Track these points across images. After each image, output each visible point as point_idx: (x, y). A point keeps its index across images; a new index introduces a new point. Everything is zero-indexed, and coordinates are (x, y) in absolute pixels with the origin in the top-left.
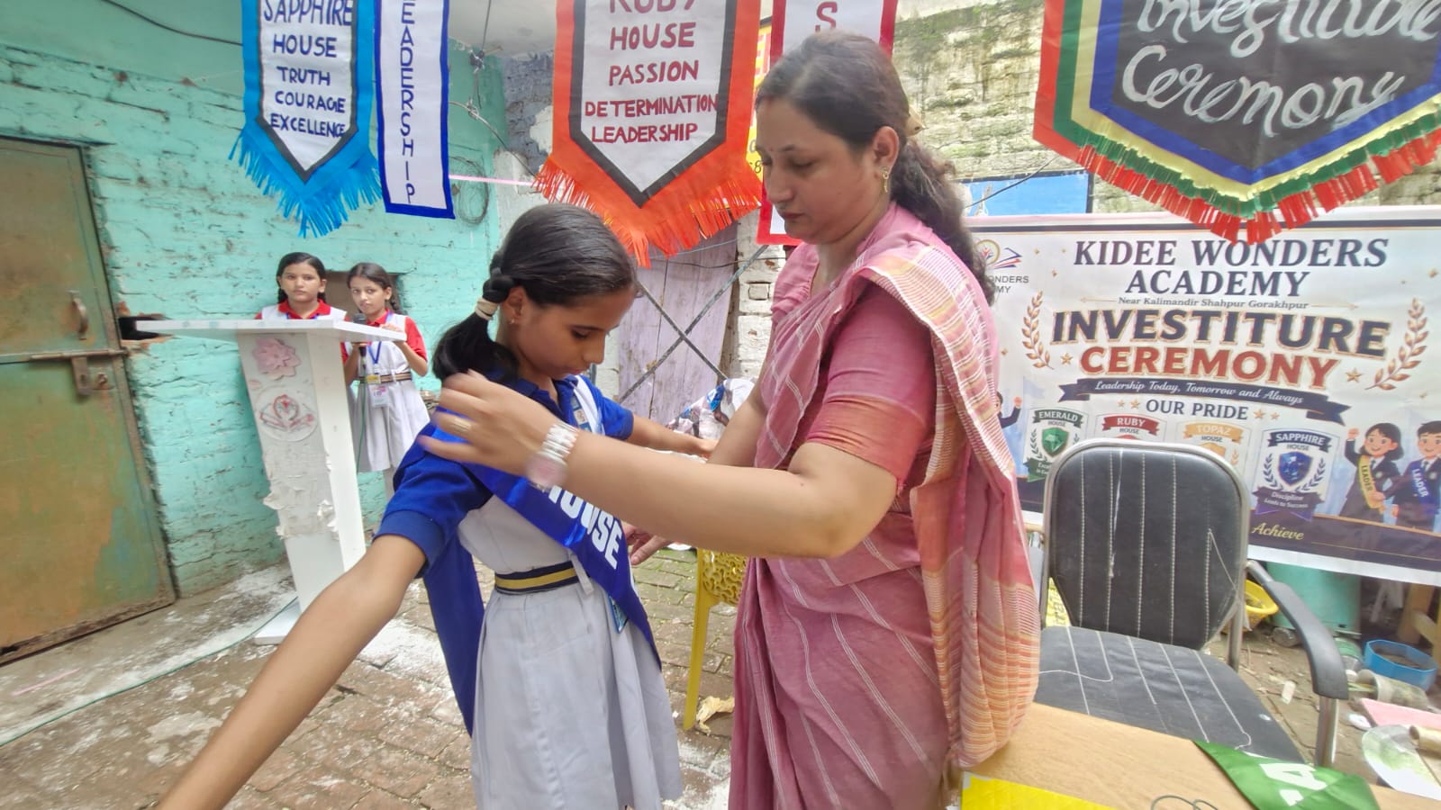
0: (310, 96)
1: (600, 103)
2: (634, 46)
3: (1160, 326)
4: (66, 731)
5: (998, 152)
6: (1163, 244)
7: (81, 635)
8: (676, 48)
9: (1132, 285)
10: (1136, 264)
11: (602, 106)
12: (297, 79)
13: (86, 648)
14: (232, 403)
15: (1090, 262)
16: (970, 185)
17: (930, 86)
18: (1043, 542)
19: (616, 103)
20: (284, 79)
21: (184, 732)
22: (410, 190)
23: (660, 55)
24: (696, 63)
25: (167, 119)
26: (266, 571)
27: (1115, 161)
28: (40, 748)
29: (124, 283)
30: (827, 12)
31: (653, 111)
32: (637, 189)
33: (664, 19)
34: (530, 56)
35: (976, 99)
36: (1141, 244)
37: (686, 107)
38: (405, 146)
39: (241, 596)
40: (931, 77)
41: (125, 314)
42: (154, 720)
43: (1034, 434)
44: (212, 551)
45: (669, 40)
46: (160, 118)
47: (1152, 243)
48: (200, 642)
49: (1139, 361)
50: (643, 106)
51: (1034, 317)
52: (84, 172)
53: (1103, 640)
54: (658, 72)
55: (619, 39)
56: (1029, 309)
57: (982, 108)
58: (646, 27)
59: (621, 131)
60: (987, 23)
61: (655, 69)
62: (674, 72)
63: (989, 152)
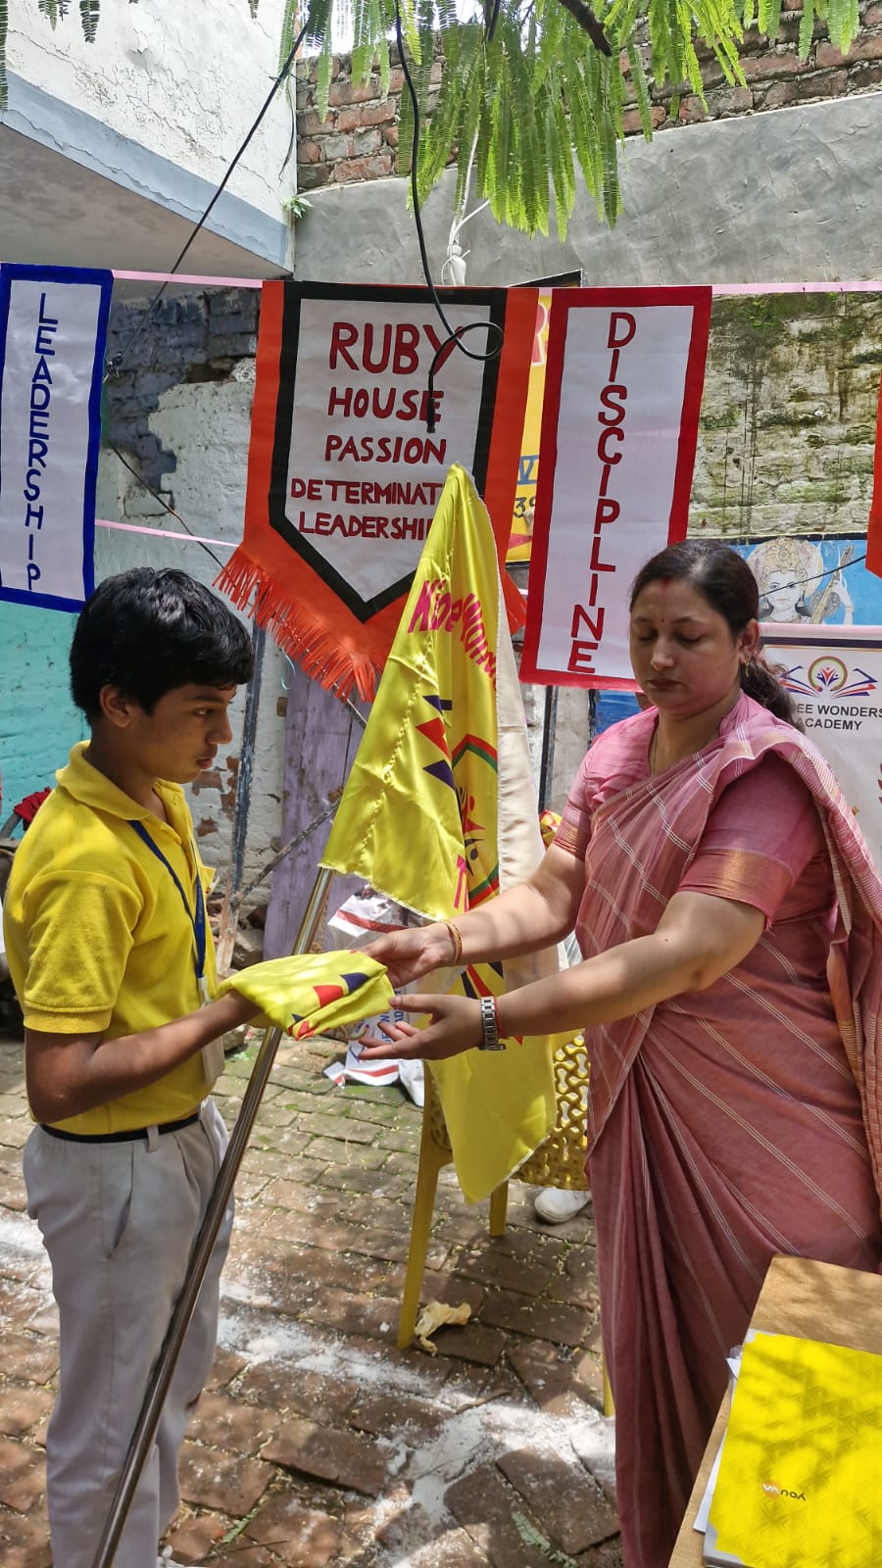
1: (311, 482)
2: (360, 413)
8: (417, 420)
11: (315, 486)
16: (820, 544)
17: (763, 393)
19: (335, 484)
22: (33, 573)
23: (394, 427)
24: (443, 443)
30: (613, 397)
31: (383, 499)
32: (361, 599)
33: (403, 384)
34: (152, 303)
35: (829, 417)
37: (428, 498)
38: (30, 513)
40: (766, 381)
45: (407, 410)
50: (370, 490)
54: (392, 451)
55: (340, 402)
57: (838, 431)
58: (377, 391)
59: (339, 521)
60: (846, 312)
61: (387, 444)
62: (413, 452)
63: (848, 496)
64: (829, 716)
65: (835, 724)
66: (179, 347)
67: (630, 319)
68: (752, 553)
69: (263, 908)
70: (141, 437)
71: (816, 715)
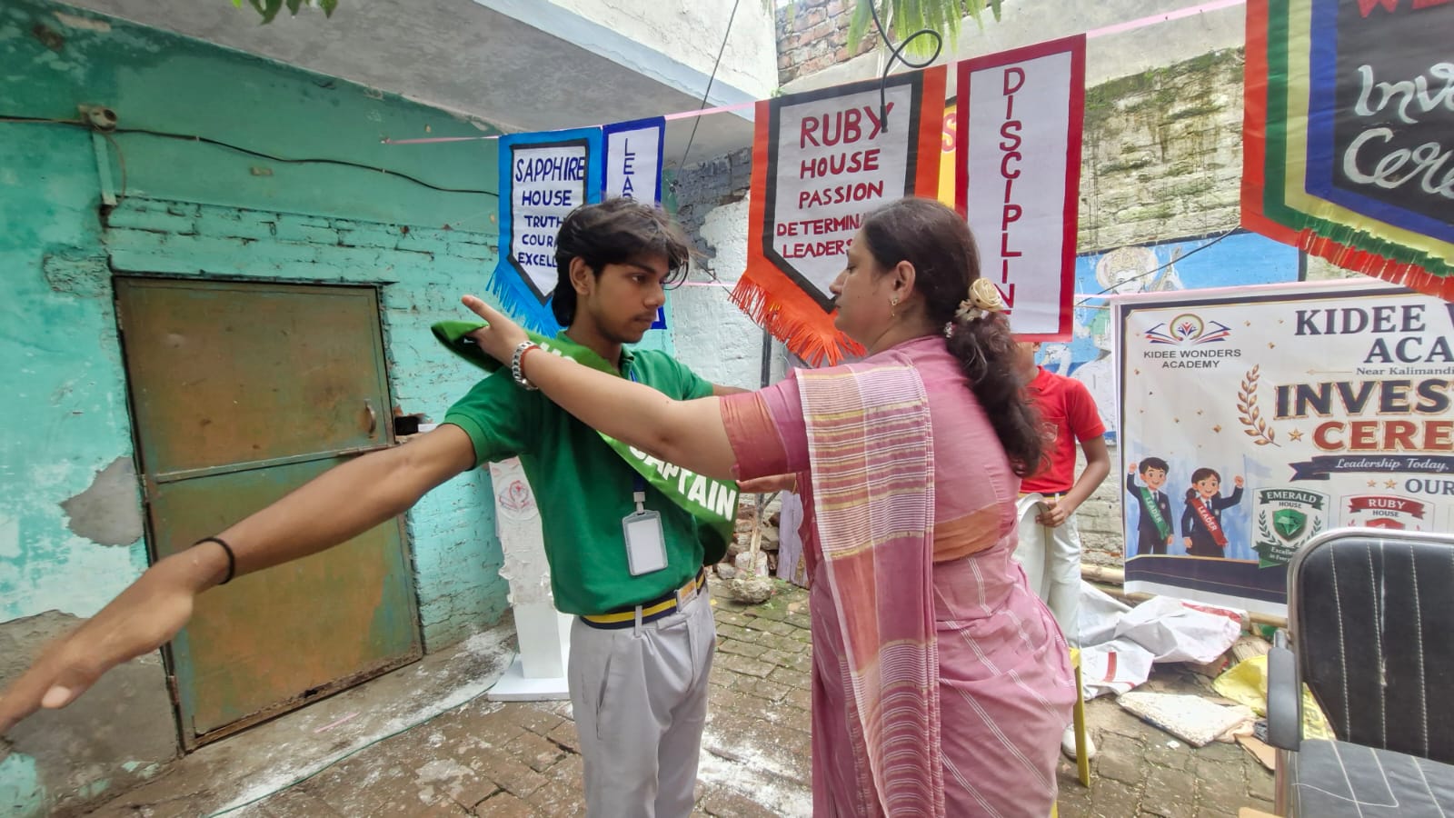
0: (549, 237)
1: (790, 224)
2: (822, 174)
3: (1413, 398)
4: (354, 768)
5: (1185, 212)
6: (1407, 309)
7: (358, 683)
8: (861, 171)
9: (1372, 354)
10: (1374, 331)
11: (793, 227)
12: (539, 224)
13: (361, 695)
14: (469, 485)
15: (1314, 331)
16: (1154, 248)
17: (1101, 152)
18: (1290, 642)
19: (806, 223)
20: (529, 225)
21: (444, 776)
23: (846, 179)
24: (881, 183)
25: (433, 258)
26: (488, 632)
27: (1343, 243)
28: (339, 780)
29: (400, 391)
30: (1011, 130)
31: (840, 228)
32: (826, 297)
33: (849, 150)
34: (699, 165)
35: (1154, 160)
36: (1378, 310)
39: (471, 655)
40: (1102, 143)
41: (400, 415)
42: (420, 763)
43: (1262, 516)
44: (450, 614)
45: (854, 166)
46: (429, 258)
47: (1392, 309)
48: (446, 695)
49: (1390, 437)
50: (831, 224)
51: (1251, 392)
52: (378, 306)
53: (1380, 759)
54: (845, 195)
55: (808, 169)
56: (1243, 383)
57: (1161, 169)
58: (832, 157)
59: (810, 247)
60: (1162, 86)
61: (841, 191)
62: (860, 193)
63: (1174, 212)
64: (1190, 358)
65: (1196, 364)
66: (715, 188)
67: (1020, 72)
68: (1101, 261)
69: (778, 514)
70: (696, 241)
71: (1178, 359)
